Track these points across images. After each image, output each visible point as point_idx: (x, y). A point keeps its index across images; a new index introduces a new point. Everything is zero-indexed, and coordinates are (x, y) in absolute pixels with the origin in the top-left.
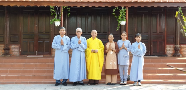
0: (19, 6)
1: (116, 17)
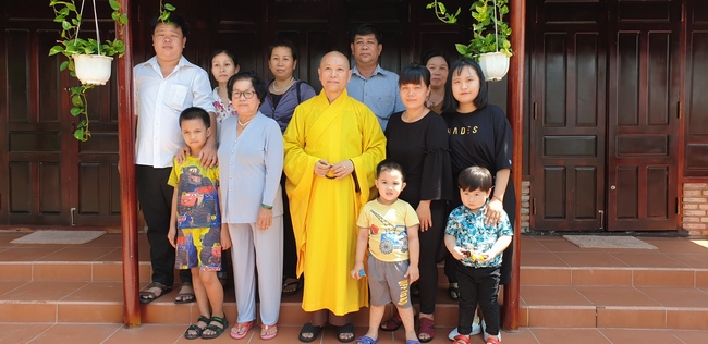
1: (453, 20)
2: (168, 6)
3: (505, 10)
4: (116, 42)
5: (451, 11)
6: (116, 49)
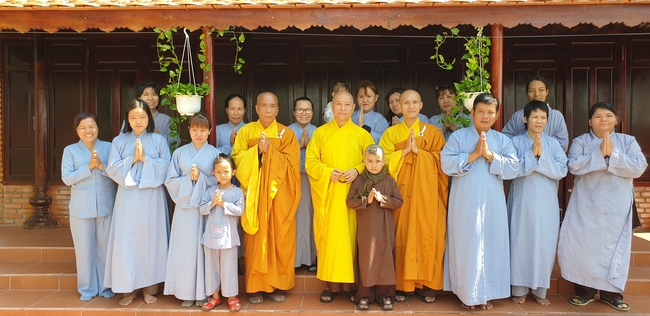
1: (450, 67)
2: (241, 60)
3: (486, 60)
4: (204, 85)
5: (448, 61)
6: (204, 89)
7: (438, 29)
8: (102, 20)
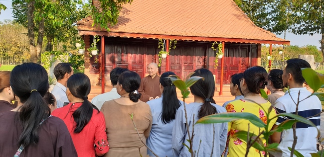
0: (129, 37)
2: (175, 46)
6: (167, 53)
7: (213, 42)
8: (147, 36)
